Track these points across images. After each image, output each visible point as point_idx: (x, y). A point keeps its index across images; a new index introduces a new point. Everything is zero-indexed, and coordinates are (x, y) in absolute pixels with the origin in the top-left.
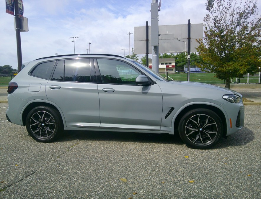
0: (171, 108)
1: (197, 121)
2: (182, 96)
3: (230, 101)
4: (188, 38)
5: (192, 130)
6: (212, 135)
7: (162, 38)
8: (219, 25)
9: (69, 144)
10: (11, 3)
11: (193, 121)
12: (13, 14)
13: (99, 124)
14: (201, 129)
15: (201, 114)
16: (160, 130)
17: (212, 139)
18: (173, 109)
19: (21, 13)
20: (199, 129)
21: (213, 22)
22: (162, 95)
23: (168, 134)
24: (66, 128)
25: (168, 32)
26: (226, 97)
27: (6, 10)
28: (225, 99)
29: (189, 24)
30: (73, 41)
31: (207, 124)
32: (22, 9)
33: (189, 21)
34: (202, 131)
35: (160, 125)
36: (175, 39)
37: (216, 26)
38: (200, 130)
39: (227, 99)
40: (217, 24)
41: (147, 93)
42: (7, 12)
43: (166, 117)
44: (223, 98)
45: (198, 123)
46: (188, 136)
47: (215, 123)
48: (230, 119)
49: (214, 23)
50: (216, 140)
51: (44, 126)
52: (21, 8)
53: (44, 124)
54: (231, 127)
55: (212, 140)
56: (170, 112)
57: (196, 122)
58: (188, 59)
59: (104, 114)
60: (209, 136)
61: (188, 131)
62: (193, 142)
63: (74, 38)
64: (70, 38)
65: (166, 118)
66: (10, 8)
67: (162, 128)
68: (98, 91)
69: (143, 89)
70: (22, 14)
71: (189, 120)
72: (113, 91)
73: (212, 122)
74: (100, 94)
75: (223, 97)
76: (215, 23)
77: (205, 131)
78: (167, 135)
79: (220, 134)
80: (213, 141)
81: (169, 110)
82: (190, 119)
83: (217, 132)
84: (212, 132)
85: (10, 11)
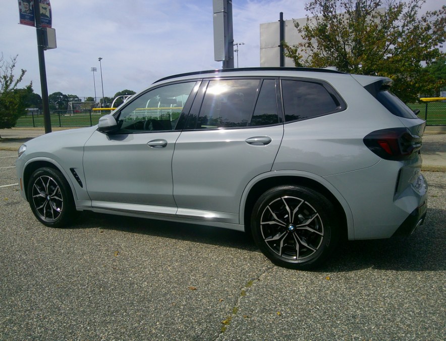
10: (29, 9)
12: (33, 25)
27: (21, 20)
32: (49, 16)
42: (21, 22)
52: (48, 14)
66: (28, 17)
70: (50, 23)
85: (28, 21)
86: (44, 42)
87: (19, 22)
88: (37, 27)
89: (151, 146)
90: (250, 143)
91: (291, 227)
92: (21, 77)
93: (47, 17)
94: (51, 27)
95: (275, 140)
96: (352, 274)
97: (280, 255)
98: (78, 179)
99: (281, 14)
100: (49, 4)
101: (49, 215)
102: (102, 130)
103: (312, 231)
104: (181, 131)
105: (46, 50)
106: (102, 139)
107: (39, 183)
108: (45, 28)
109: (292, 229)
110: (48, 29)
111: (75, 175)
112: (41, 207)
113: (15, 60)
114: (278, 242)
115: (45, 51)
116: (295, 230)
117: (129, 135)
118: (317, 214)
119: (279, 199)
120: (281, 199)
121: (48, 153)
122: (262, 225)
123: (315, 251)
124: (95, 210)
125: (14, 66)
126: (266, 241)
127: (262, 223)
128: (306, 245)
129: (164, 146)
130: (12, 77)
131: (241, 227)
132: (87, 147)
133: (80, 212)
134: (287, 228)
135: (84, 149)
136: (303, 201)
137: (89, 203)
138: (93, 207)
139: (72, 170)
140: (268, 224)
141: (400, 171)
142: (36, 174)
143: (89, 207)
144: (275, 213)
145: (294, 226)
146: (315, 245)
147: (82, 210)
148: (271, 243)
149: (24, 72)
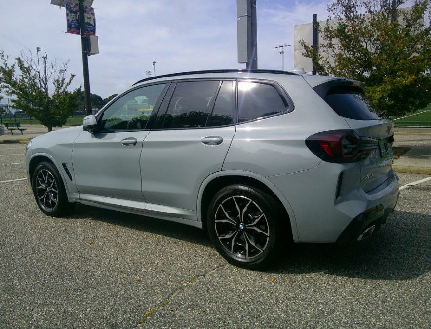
10: (76, 19)
12: (79, 34)
19: (91, 29)
27: (68, 29)
30: (280, 53)
32: (93, 24)
42: (68, 31)
52: (92, 23)
63: (282, 46)
64: (276, 47)
70: (93, 31)
85: (75, 30)
86: (88, 48)
88: (82, 35)
89: (124, 144)
90: (206, 143)
91: (241, 226)
92: (70, 81)
93: (91, 25)
94: (95, 34)
95: (227, 140)
96: (299, 277)
97: (232, 253)
98: (68, 173)
99: (315, 16)
100: (93, 14)
101: (48, 205)
102: (86, 128)
103: (259, 230)
104: (150, 131)
105: (89, 55)
106: (87, 137)
107: (41, 176)
108: (88, 35)
109: (242, 228)
110: (91, 36)
111: (66, 170)
112: (43, 197)
113: (67, 65)
114: (230, 240)
115: (88, 57)
116: (245, 229)
117: (109, 133)
118: (263, 215)
119: (231, 198)
120: (232, 199)
121: (47, 149)
122: (217, 223)
123: (262, 251)
124: (83, 202)
125: (66, 70)
126: (219, 238)
127: (216, 221)
128: (254, 244)
129: (135, 144)
130: (64, 80)
131: (199, 224)
132: (75, 144)
133: (71, 203)
134: (238, 227)
135: (73, 146)
136: (251, 200)
137: (77, 196)
138: (81, 199)
139: (64, 165)
140: (222, 222)
141: (342, 175)
142: (38, 168)
143: (78, 199)
144: (227, 212)
145: (244, 226)
146: (262, 245)
147: (73, 202)
148: (224, 241)
149: (73, 76)
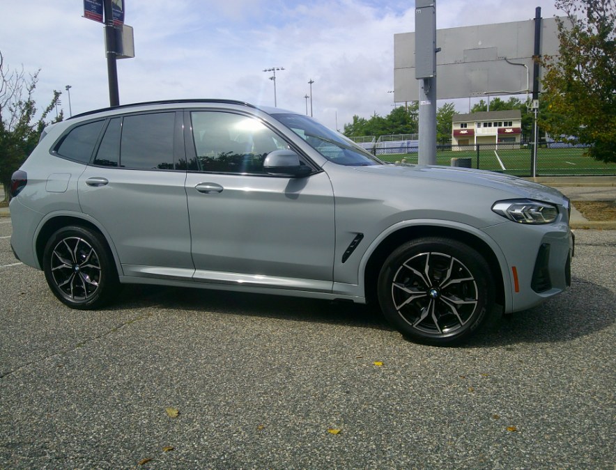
0: (356, 235)
1: (422, 271)
2: (384, 203)
3: (517, 218)
4: (533, 57)
5: (411, 295)
6: (464, 310)
7: (465, 58)
8: (602, 14)
9: (129, 315)
11: (412, 271)
12: (100, 20)
13: (193, 271)
14: (434, 293)
15: (432, 253)
16: (331, 292)
17: (464, 319)
18: (360, 237)
19: (119, 15)
20: (429, 293)
21: (582, 8)
22: (335, 200)
23: (352, 301)
24: (122, 279)
25: (480, 43)
26: (503, 207)
27: (85, 12)
28: (499, 213)
29: (538, 20)
30: (271, 79)
31: (449, 280)
32: (121, 7)
33: (538, 10)
34: (437, 298)
35: (332, 279)
36: (499, 59)
37: (591, 20)
38: (432, 294)
39: (506, 213)
40: (595, 15)
41: (298, 195)
42: (86, 15)
43: (345, 258)
44: (494, 211)
45: (425, 275)
46: (400, 310)
47: (472, 278)
48: (514, 269)
49: (586, 11)
50: (472, 323)
51: (78, 271)
52: (119, 5)
53: (79, 267)
54: (517, 290)
55: (463, 324)
56: (354, 245)
57: (419, 274)
58: (534, 109)
59: (202, 248)
60: (455, 312)
61: (401, 296)
62: (414, 326)
63: (273, 70)
64: (266, 71)
65: (344, 260)
66: (94, 7)
67: (337, 287)
68: (186, 191)
69: (289, 187)
70: (122, 18)
71: (402, 267)
72: (220, 191)
73: (465, 274)
74: (192, 199)
75: (495, 208)
76: (589, 9)
77: (445, 299)
78: (349, 303)
79: (484, 309)
80: (466, 327)
81: (352, 241)
82: (404, 264)
83: (476, 302)
84: (462, 302)
85: (94, 13)
86: (116, 46)
87: (83, 15)
88: (106, 23)
92: (53, 104)
93: (118, 8)
105: (120, 59)
110: (124, 27)
113: (35, 77)
125: (34, 86)
130: (31, 104)
149: (57, 96)
